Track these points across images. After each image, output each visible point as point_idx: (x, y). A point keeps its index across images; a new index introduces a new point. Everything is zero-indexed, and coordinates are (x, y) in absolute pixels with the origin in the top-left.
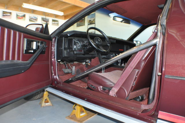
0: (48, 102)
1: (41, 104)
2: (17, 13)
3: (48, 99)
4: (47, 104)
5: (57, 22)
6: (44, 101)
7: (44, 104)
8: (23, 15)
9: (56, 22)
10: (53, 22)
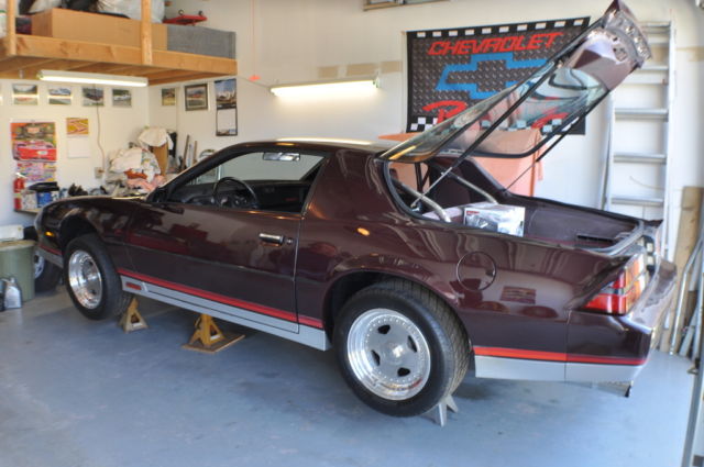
0: (137, 321)
1: (123, 327)
2: (14, 85)
3: (138, 315)
4: (136, 325)
5: (126, 97)
6: (129, 319)
7: (130, 326)
8: (30, 87)
9: (122, 97)
10: (117, 97)
